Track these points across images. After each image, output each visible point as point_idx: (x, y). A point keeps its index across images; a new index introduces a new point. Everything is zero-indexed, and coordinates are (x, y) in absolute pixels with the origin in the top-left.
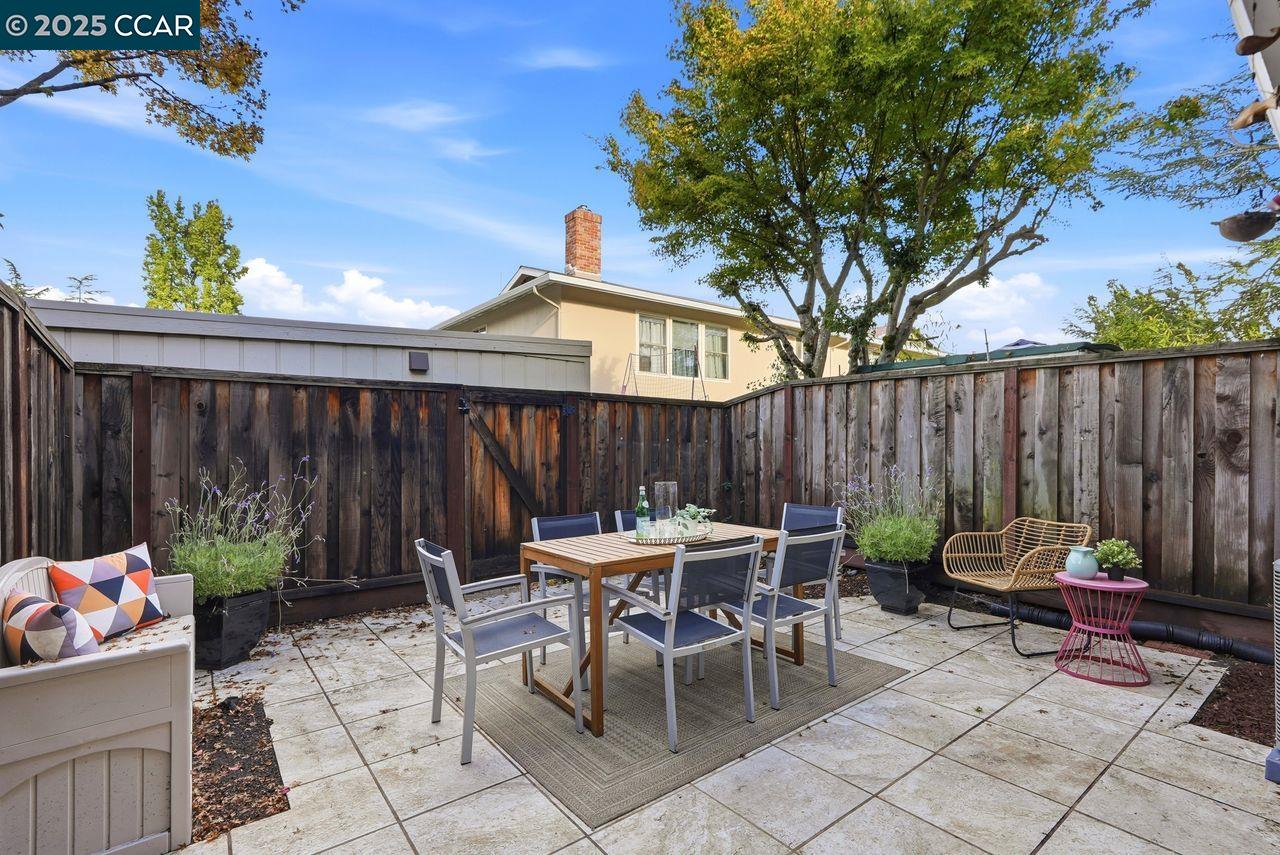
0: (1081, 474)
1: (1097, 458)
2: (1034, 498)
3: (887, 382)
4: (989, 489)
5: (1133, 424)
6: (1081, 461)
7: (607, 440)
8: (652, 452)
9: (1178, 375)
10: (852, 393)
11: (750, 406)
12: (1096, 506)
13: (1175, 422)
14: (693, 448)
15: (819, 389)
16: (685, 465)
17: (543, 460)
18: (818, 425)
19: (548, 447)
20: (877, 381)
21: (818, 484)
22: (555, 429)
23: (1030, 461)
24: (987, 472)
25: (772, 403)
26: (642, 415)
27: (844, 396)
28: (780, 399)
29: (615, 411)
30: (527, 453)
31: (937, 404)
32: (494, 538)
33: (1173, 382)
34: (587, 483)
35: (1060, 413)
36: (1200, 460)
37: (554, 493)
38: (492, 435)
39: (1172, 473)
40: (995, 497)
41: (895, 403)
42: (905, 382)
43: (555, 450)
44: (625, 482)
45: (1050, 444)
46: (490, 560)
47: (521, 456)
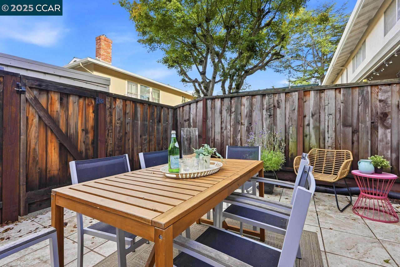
0: (328, 131)
1: (334, 125)
2: (309, 141)
3: (249, 97)
4: (292, 138)
5: (348, 111)
6: (328, 126)
7: (122, 119)
8: (143, 125)
9: (365, 93)
10: (233, 101)
11: (187, 108)
12: (334, 143)
13: (364, 110)
14: (161, 126)
15: (218, 100)
16: (158, 133)
17: (83, 127)
18: (217, 115)
19: (86, 121)
20: (244, 96)
21: (218, 140)
22: (91, 111)
23: (308, 127)
24: (291, 132)
25: (196, 106)
26: (139, 108)
27: (229, 103)
28: (201, 104)
29: (126, 105)
30: (72, 123)
31: (270, 105)
32: (46, 176)
33: (363, 95)
34: (110, 141)
35: (319, 108)
36: (372, 124)
37: (90, 147)
38: (46, 111)
39: (363, 129)
40: (294, 142)
41: (251, 105)
42: (256, 97)
43: (91, 122)
44: (130, 140)
45: (316, 120)
46: (42, 190)
47: (67, 125)
